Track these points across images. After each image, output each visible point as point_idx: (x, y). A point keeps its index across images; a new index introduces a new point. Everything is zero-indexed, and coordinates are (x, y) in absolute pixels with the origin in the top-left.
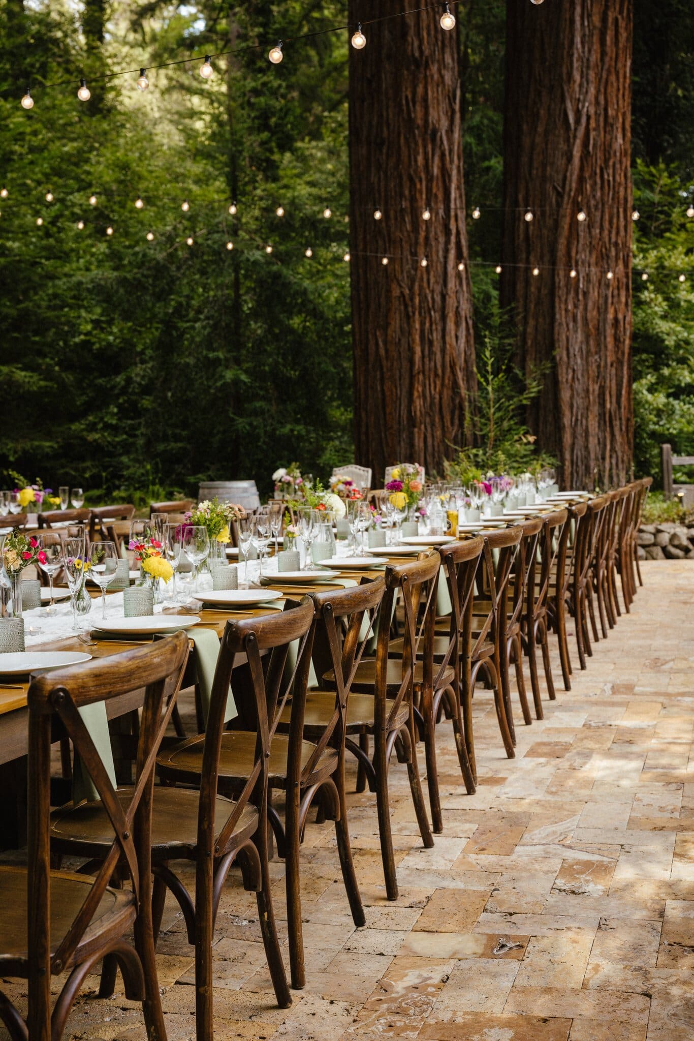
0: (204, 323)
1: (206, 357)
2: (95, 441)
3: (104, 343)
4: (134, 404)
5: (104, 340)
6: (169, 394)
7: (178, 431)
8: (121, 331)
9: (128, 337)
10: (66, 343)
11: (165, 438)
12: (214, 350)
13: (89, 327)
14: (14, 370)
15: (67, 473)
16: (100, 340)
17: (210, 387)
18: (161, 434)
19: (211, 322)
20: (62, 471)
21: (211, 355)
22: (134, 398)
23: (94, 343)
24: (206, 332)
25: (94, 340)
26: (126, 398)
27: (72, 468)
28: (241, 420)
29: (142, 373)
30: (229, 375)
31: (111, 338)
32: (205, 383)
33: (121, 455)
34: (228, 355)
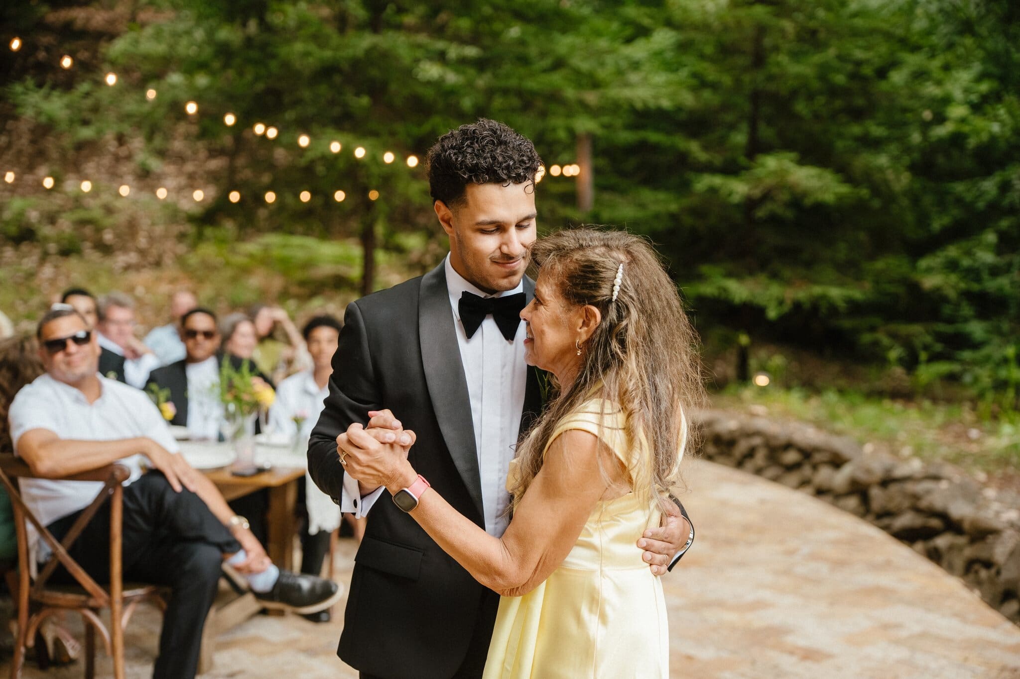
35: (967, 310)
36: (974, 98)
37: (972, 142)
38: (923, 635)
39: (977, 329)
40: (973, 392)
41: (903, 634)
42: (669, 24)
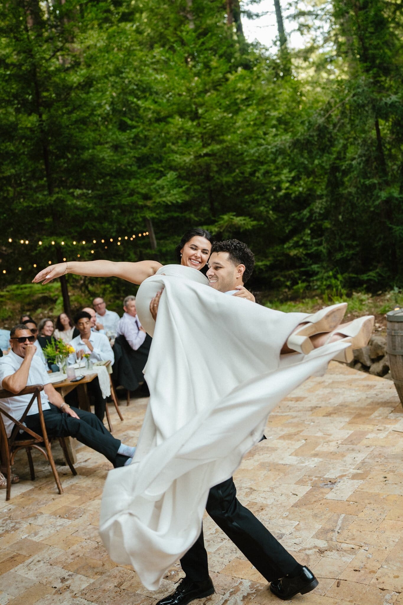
0: (359, 160)
1: (364, 185)
2: (295, 255)
3: (297, 193)
4: (320, 227)
5: (297, 191)
6: (340, 217)
7: (349, 242)
8: (306, 183)
9: (311, 186)
10: (275, 197)
11: (341, 249)
12: (369, 178)
13: (287, 185)
14: (232, 217)
15: (279, 280)
16: (295, 192)
17: (369, 207)
18: (337, 247)
19: (364, 159)
20: (275, 279)
21: (367, 182)
22: (319, 222)
23: (291, 194)
24: (361, 166)
25: (290, 192)
26: (314, 223)
27: (282, 276)
28: (398, 228)
29: (320, 206)
30: (384, 195)
31: (301, 189)
32: (366, 204)
33: (311, 265)
34: (380, 181)
35: (309, 261)
36: (290, 179)
37: (293, 196)
38: (333, 382)
39: (315, 267)
40: (319, 291)
41: (327, 384)
42: (172, 168)
